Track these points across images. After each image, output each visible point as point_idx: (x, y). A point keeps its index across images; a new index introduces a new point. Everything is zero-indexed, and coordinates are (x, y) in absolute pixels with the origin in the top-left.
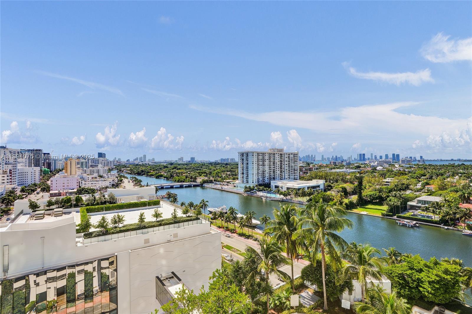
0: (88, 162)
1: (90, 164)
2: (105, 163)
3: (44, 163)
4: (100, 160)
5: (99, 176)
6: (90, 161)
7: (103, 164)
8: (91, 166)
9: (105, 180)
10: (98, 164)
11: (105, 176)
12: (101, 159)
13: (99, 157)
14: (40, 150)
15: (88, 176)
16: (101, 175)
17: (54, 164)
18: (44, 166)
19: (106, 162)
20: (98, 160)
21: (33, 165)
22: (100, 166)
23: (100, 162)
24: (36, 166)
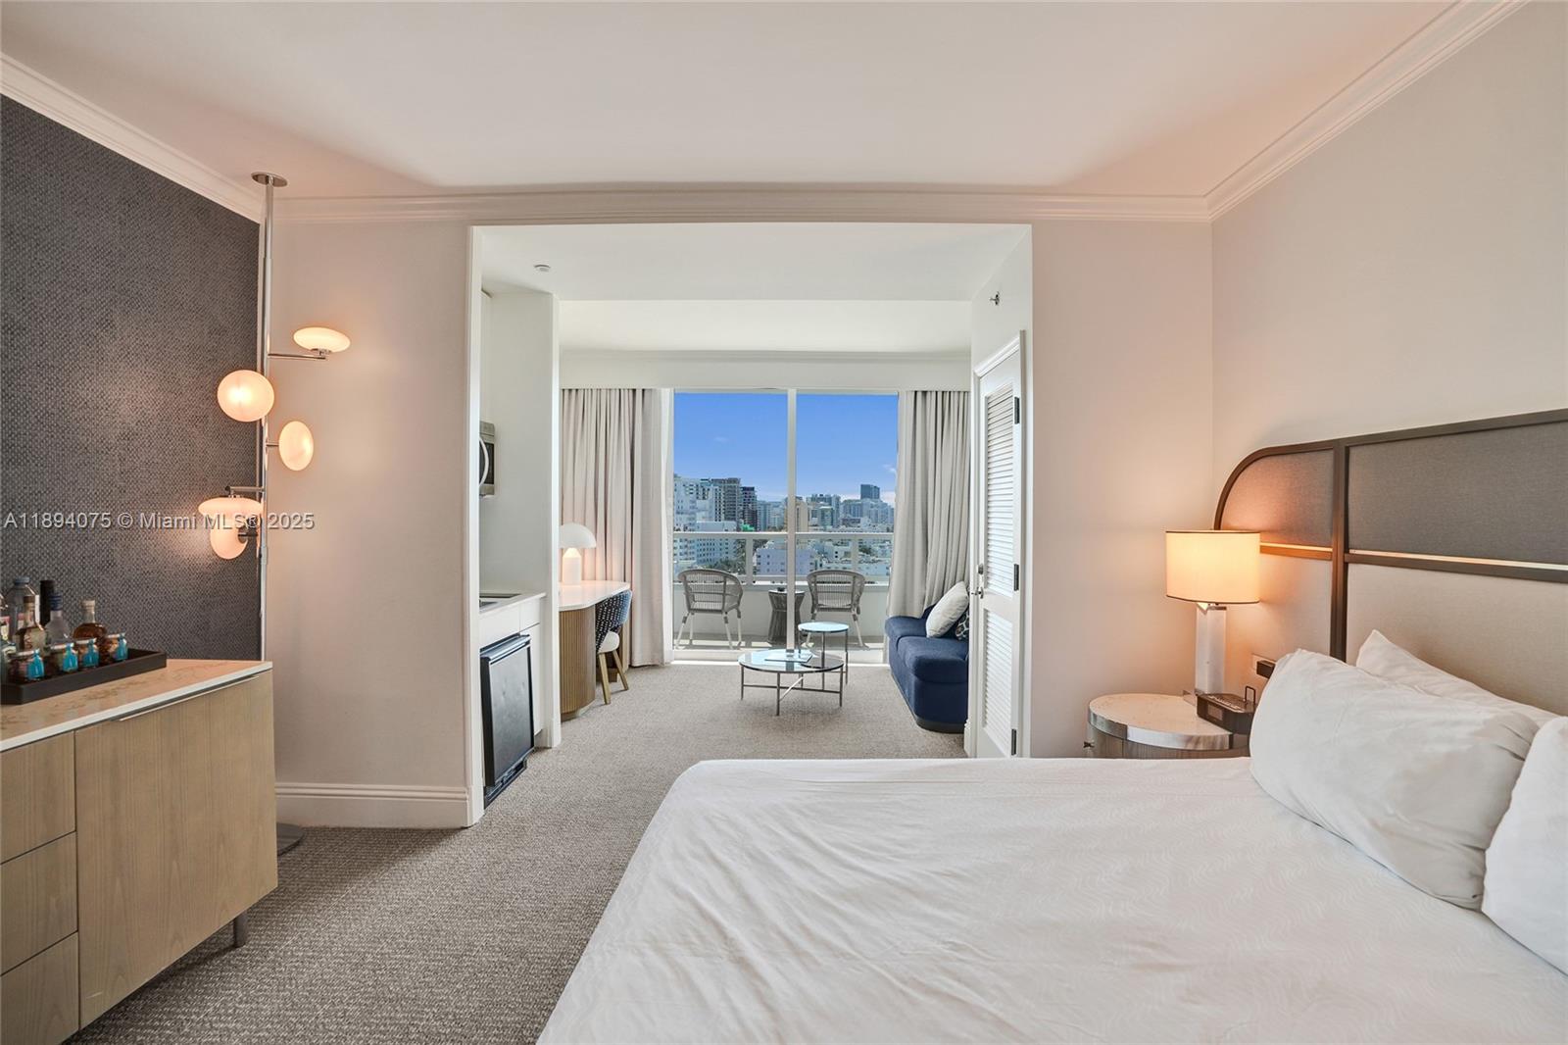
0: (838, 511)
1: (842, 516)
2: (877, 515)
3: (743, 511)
4: (865, 507)
5: (861, 551)
6: (841, 507)
7: (873, 517)
8: (846, 522)
9: (874, 561)
10: (862, 516)
11: (878, 548)
12: (868, 501)
13: (862, 497)
14: (735, 481)
15: (836, 548)
16: (868, 546)
17: (762, 516)
18: (743, 518)
19: (880, 510)
20: (861, 505)
21: (723, 516)
22: (864, 520)
23: (865, 512)
24: (729, 519)
